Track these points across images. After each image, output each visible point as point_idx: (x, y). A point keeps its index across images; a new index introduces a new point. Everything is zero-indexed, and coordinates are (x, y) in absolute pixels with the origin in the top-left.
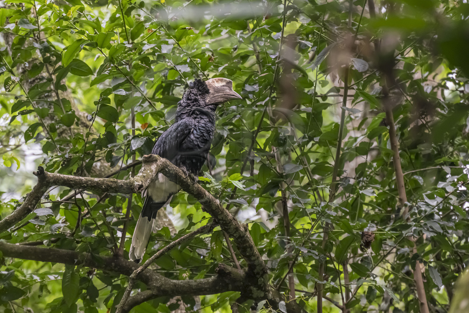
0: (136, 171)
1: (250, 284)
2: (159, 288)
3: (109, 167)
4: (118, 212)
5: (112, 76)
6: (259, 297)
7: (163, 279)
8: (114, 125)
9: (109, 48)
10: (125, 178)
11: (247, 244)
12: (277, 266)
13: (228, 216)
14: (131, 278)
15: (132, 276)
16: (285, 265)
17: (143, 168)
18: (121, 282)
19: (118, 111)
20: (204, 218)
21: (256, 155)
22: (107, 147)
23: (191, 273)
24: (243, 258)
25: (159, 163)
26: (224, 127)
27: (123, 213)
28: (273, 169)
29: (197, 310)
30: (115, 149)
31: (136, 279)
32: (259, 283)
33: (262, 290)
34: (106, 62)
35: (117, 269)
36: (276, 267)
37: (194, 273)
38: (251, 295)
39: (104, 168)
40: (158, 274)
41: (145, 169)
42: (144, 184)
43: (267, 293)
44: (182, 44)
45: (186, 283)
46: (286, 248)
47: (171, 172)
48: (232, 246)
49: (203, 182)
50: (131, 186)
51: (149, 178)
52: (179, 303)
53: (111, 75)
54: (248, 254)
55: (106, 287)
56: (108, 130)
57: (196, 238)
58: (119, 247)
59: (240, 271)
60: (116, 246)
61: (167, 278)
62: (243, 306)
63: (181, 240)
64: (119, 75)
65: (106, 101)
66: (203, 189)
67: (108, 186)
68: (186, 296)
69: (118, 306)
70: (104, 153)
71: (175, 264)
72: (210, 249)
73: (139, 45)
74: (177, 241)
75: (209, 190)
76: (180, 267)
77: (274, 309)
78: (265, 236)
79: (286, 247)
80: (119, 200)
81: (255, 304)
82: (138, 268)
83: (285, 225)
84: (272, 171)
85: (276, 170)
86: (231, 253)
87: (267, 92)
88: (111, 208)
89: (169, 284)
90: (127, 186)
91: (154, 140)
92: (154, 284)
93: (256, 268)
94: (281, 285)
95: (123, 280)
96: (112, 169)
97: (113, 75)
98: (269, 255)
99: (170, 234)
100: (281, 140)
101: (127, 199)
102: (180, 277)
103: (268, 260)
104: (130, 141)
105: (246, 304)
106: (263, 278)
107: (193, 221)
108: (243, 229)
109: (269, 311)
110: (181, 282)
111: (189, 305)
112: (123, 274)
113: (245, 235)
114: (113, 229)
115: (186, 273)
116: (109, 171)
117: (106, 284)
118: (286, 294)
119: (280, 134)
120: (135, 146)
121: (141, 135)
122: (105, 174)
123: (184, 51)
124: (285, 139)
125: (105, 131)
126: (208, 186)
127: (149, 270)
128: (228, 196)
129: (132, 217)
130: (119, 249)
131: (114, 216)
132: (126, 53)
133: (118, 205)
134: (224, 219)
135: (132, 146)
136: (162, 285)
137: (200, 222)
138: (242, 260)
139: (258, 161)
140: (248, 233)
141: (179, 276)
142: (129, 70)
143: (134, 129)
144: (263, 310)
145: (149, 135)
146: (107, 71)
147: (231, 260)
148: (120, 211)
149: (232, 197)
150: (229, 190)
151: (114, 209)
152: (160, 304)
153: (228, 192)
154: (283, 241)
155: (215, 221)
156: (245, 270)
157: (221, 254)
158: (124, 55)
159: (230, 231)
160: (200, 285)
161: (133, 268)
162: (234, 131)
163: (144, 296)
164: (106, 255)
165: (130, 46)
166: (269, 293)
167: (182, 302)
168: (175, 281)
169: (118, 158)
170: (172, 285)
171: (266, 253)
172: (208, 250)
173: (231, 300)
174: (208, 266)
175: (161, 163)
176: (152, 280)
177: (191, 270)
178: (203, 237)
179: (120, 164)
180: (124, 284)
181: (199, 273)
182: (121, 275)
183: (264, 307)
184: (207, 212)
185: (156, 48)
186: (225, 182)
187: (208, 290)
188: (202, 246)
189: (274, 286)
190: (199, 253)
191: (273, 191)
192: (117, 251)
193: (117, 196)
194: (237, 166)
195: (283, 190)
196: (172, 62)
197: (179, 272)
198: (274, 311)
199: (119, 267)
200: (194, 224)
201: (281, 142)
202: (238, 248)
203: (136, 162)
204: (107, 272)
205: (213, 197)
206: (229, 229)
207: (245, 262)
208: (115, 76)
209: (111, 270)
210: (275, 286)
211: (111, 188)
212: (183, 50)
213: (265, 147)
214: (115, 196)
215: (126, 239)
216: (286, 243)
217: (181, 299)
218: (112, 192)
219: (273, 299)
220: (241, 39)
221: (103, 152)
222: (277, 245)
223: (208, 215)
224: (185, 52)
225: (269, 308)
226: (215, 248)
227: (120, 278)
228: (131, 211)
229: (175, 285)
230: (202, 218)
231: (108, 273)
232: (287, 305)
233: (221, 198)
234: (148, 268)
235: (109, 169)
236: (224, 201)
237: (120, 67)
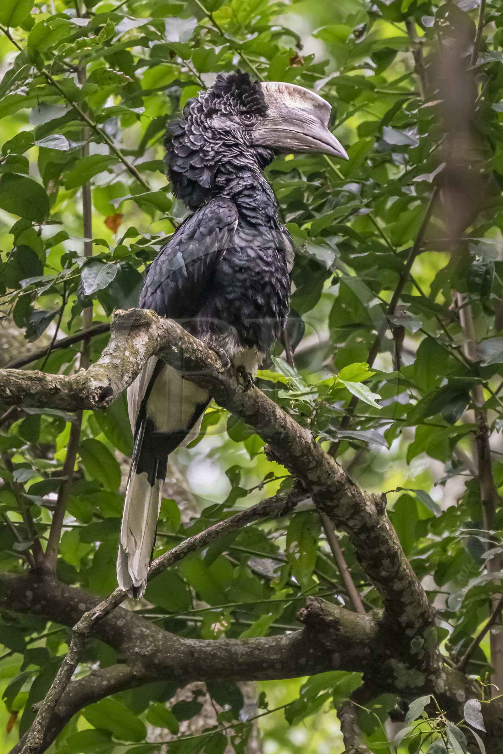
0: (92, 350)
1: (388, 652)
2: (148, 661)
3: (21, 338)
4: (45, 457)
5: (35, 102)
6: (412, 686)
7: (160, 636)
8: (37, 228)
9: (28, 26)
10: (64, 367)
11: (383, 548)
12: (459, 606)
13: (334, 472)
14: (75, 632)
15: (79, 626)
16: (482, 602)
17: (112, 345)
18: (48, 643)
19: (48, 193)
20: (270, 476)
21: (409, 313)
22: (19, 287)
23: (233, 621)
24: (369, 585)
25: (154, 330)
26: (327, 240)
27: (58, 460)
28: (455, 352)
29: (249, 721)
30: (40, 291)
31: (90, 635)
32: (413, 651)
33: (419, 669)
34: (20, 62)
35: (38, 606)
36: (457, 609)
37: (242, 621)
38: (390, 681)
39: (8, 342)
40: (148, 623)
41: (117, 346)
42: (114, 387)
43: (433, 677)
44: (222, 18)
45: (219, 648)
46: (484, 560)
47: (186, 355)
48: (343, 553)
49: (269, 384)
50: (81, 390)
51: (127, 371)
52: (200, 699)
53: (32, 98)
54: (384, 574)
55: (10, 654)
56: (21, 242)
57: (247, 531)
58: (44, 550)
59: (363, 619)
60: (37, 547)
61: (171, 634)
62: (369, 711)
63: (209, 534)
64: (54, 97)
65: (18, 165)
66: (270, 401)
67: (21, 389)
68: (220, 680)
69: (42, 705)
70: (11, 302)
71: (192, 598)
72: (285, 559)
73: (109, 21)
74: (198, 536)
75: (284, 404)
76: (205, 605)
77: (450, 720)
78: (429, 526)
79: (484, 556)
80: (47, 427)
81: (400, 704)
82: (95, 606)
83: (483, 498)
84: (451, 357)
85: (462, 354)
86: (340, 571)
87: (440, 148)
88: (25, 447)
89: (176, 650)
90: (71, 389)
91: (141, 269)
92: (137, 649)
93: (404, 611)
94: (469, 656)
95: (52, 637)
96: (29, 345)
97: (38, 97)
98: (439, 579)
99: (179, 519)
100: (477, 275)
101: (68, 425)
102: (203, 632)
103: (436, 592)
104: (78, 271)
105: (378, 706)
106: (423, 637)
107: (241, 485)
108: (373, 507)
109: (438, 725)
110: (208, 645)
111: (227, 707)
112: (54, 620)
113: (378, 523)
114: (31, 503)
115: (220, 621)
116: (23, 349)
117: (7, 645)
118: (483, 680)
119: (473, 258)
120: (91, 285)
121: (108, 257)
122: (12, 358)
123: (226, 36)
124: (488, 272)
125: (14, 244)
126: (282, 394)
127: (123, 613)
128: (334, 421)
129: (80, 471)
130: (46, 556)
131: (34, 468)
132: (72, 40)
133: (44, 438)
134: (323, 481)
135: (85, 285)
136: (158, 651)
137: (260, 487)
138: (367, 590)
139: (415, 331)
140: (385, 518)
141: (201, 628)
142: (80, 86)
143: (88, 240)
144: (420, 721)
145: (129, 258)
146: (24, 88)
147: (340, 588)
148: (50, 455)
149: (345, 424)
150: (337, 406)
151: (33, 449)
152: (151, 703)
153: (336, 412)
154: (478, 541)
155: (298, 485)
156: (375, 614)
157: (314, 572)
158: (68, 46)
159: (338, 512)
160: (257, 652)
161: (82, 606)
162: (354, 250)
163: (108, 680)
164: (10, 571)
165: (84, 22)
166: (438, 676)
167: (208, 696)
168: (190, 642)
169: (48, 315)
170: (183, 652)
171: (433, 573)
172: (280, 561)
173: (336, 693)
174: (278, 604)
175: (160, 332)
176: (130, 639)
177: (233, 614)
178: (266, 527)
179: (51, 330)
180: (55, 647)
181: (253, 623)
182: (49, 624)
183: (426, 715)
184: (280, 462)
185: (152, 29)
186: (327, 386)
187: (278, 666)
188: (264, 550)
189: (453, 659)
190: (256, 569)
191: (454, 409)
192: (41, 559)
193: (43, 417)
194: (359, 340)
195: (480, 405)
196: (191, 66)
197: (201, 618)
198: (452, 724)
199: (43, 602)
200: (244, 493)
201: (477, 280)
202: (360, 559)
203: (93, 327)
204: (13, 614)
205: (295, 424)
206: (337, 506)
207: (377, 594)
208: (41, 100)
209: (24, 610)
210: (455, 659)
211: (28, 394)
212: (222, 35)
213: (434, 294)
214: (38, 416)
215: (64, 530)
216: (486, 547)
217: (205, 689)
218: (32, 406)
219: (448, 694)
220: (375, 8)
221: (7, 298)
222: (461, 552)
223: (282, 471)
224: (228, 41)
225: (437, 715)
226: (297, 556)
227: (46, 632)
228: (77, 455)
229: (191, 652)
230: (266, 478)
231: (14, 620)
232: (485, 710)
233: (317, 426)
234: (120, 605)
235: (23, 345)
236: (322, 434)
237: (55, 78)
